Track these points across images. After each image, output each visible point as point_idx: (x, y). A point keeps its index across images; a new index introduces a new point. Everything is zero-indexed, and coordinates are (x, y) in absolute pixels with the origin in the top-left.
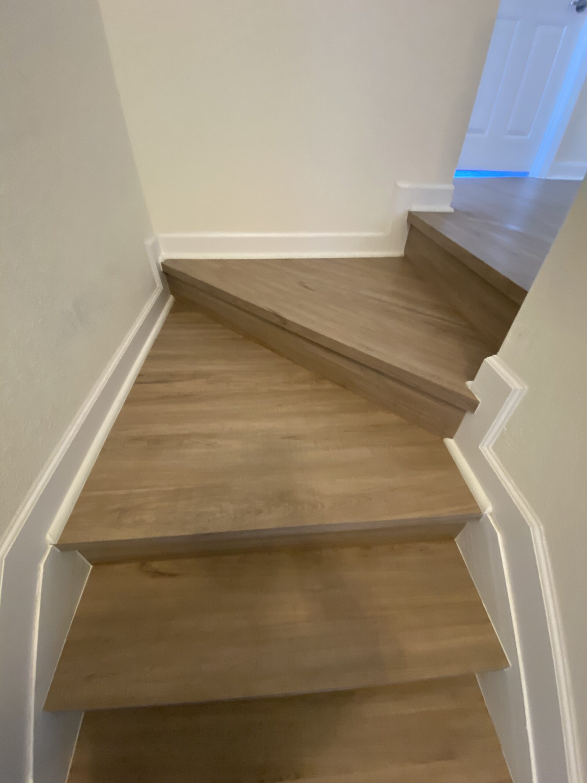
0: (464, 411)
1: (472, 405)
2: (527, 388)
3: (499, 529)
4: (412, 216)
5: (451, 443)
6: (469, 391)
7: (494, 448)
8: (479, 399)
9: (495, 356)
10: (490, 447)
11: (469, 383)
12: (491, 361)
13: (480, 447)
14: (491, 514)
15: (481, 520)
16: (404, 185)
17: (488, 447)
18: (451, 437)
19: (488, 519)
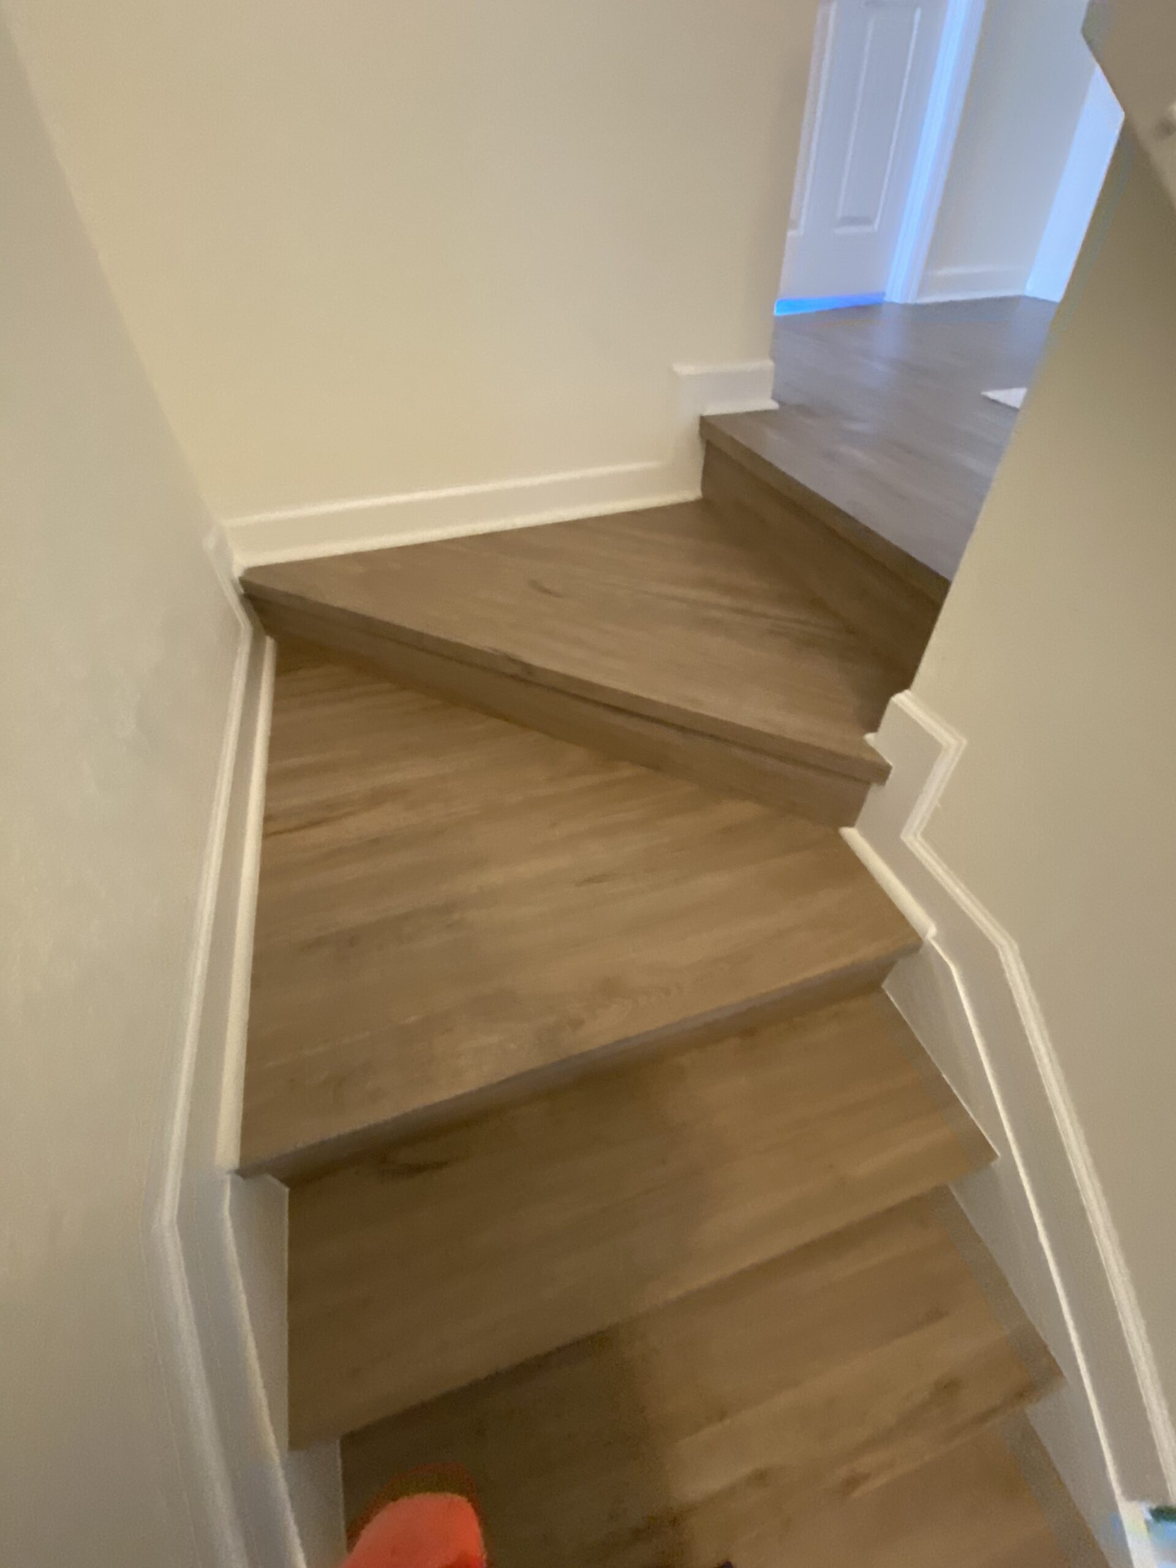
0: (867, 784)
1: (880, 772)
2: (965, 742)
3: (951, 959)
4: (707, 425)
5: (852, 835)
6: (872, 751)
7: (925, 835)
8: (891, 763)
9: (907, 692)
10: (919, 834)
11: (870, 737)
12: (901, 699)
13: (902, 837)
14: (935, 938)
15: (921, 951)
16: (685, 369)
17: (915, 835)
18: (850, 824)
19: (933, 948)
